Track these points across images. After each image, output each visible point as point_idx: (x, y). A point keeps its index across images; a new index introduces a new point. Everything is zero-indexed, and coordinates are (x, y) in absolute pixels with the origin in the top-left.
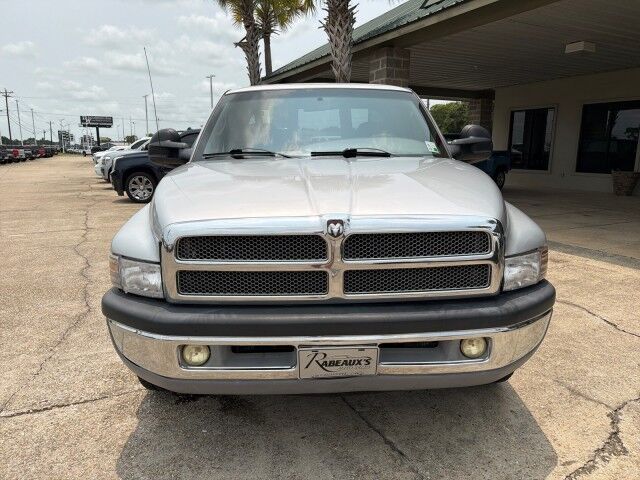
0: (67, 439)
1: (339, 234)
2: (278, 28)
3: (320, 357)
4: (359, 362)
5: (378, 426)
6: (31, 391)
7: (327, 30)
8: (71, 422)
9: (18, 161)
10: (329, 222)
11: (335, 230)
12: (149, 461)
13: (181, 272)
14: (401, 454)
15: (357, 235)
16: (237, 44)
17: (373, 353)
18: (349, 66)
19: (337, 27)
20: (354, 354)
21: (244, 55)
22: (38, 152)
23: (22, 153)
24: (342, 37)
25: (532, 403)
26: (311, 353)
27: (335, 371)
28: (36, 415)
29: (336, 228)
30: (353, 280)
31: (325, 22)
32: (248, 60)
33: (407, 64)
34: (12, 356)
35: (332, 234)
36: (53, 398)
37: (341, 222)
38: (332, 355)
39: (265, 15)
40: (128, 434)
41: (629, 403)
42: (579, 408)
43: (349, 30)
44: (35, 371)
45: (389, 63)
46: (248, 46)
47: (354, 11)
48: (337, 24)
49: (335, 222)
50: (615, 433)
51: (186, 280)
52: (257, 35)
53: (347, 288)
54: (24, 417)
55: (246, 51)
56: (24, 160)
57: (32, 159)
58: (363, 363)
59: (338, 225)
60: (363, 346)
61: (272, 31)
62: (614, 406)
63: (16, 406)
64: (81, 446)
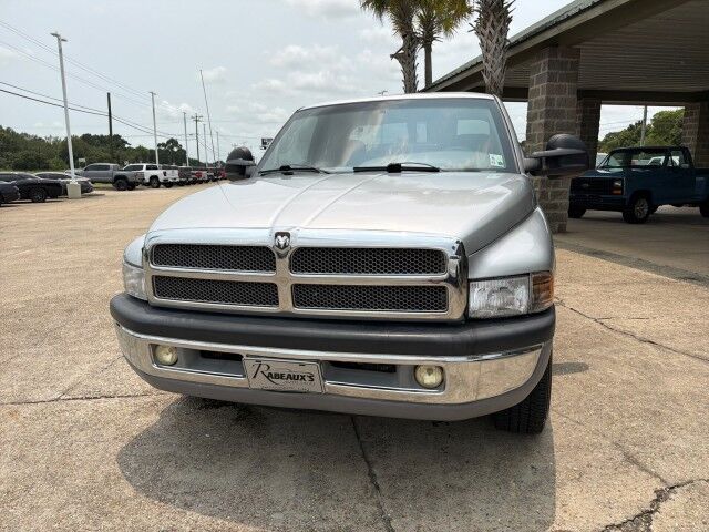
0: (96, 424)
1: (285, 246)
2: (442, 34)
3: (264, 368)
4: (303, 378)
5: (372, 457)
6: (94, 381)
7: (477, 33)
8: (108, 411)
9: (201, 182)
10: (277, 234)
11: (282, 243)
12: (147, 453)
13: (157, 277)
14: (377, 487)
15: (305, 248)
16: (392, 56)
17: (314, 369)
18: (503, 71)
19: (489, 28)
20: (296, 369)
21: (400, 67)
22: (219, 174)
23: (205, 174)
24: (494, 40)
25: (563, 463)
26: (254, 362)
27: (281, 384)
28: (85, 402)
29: (282, 240)
30: (302, 294)
31: (475, 24)
32: (404, 72)
33: (575, 66)
34: (97, 352)
35: (279, 246)
36: (105, 391)
37: (288, 235)
38: (276, 368)
39: (427, 23)
40: (145, 427)
41: (695, 483)
42: (622, 477)
43: (504, 31)
44: (106, 366)
45: (551, 65)
46: (405, 57)
47: (509, 9)
48: (489, 25)
49: (283, 234)
50: (651, 512)
51: (162, 284)
52: (413, 45)
53: (297, 302)
54: (78, 401)
55: (402, 63)
56: (207, 181)
57: (215, 180)
58: (306, 378)
59: (285, 237)
60: (302, 362)
61: (434, 39)
62: (671, 482)
63: (76, 393)
64: (104, 432)
